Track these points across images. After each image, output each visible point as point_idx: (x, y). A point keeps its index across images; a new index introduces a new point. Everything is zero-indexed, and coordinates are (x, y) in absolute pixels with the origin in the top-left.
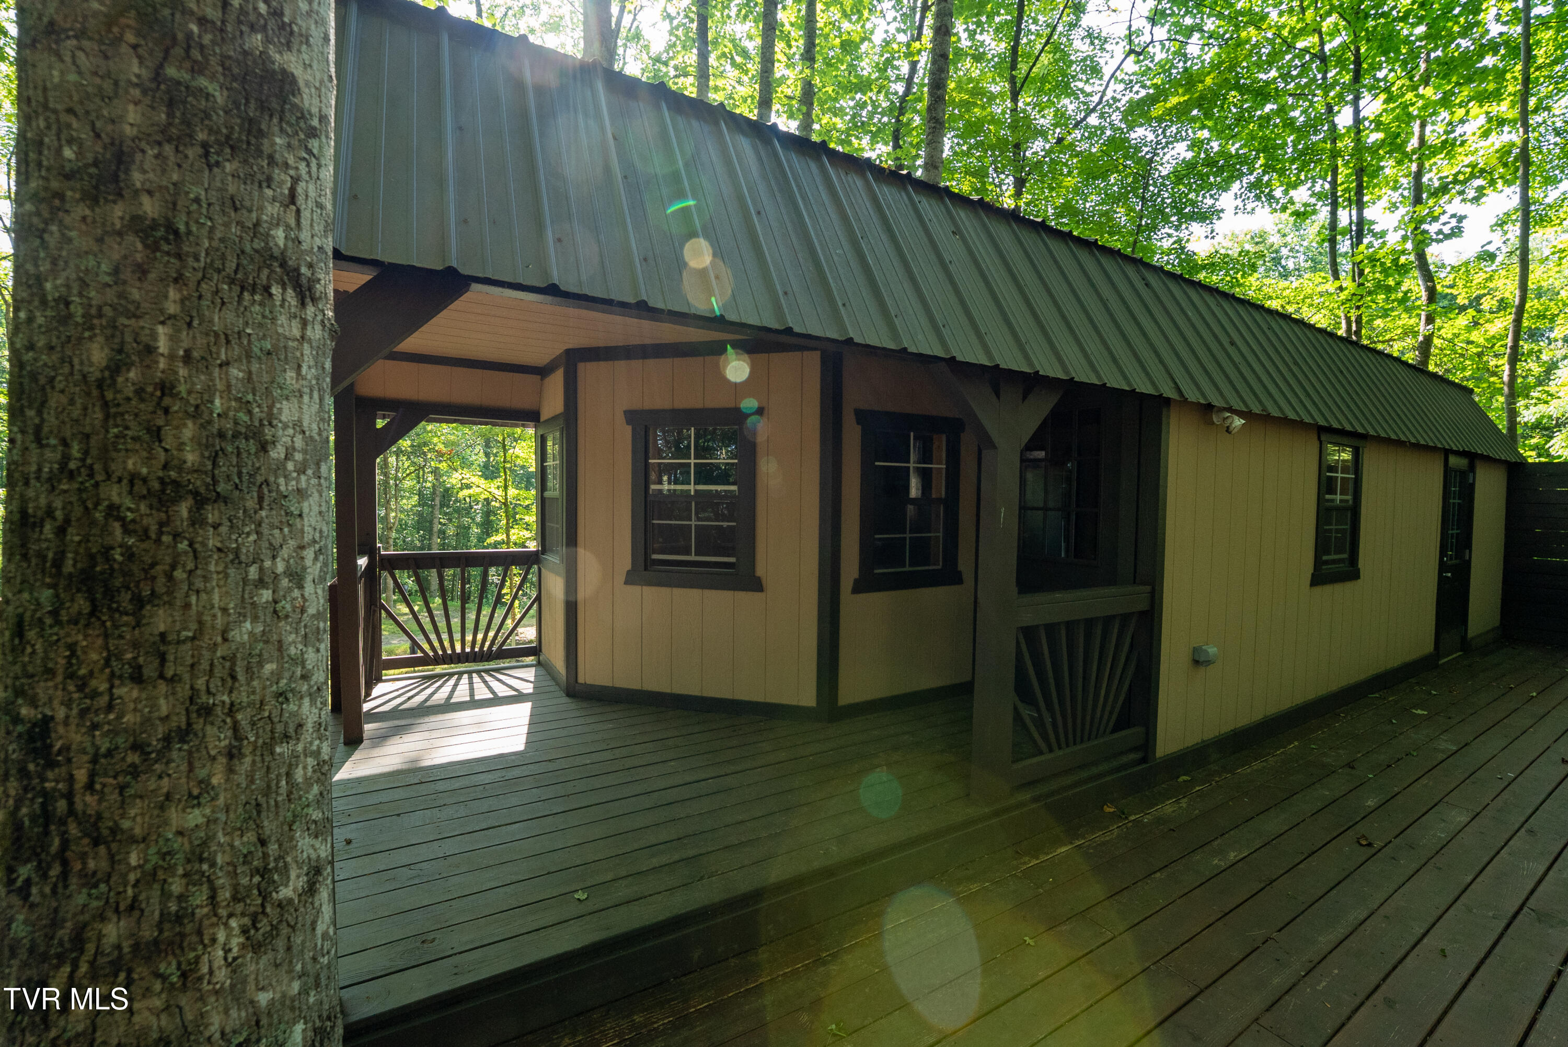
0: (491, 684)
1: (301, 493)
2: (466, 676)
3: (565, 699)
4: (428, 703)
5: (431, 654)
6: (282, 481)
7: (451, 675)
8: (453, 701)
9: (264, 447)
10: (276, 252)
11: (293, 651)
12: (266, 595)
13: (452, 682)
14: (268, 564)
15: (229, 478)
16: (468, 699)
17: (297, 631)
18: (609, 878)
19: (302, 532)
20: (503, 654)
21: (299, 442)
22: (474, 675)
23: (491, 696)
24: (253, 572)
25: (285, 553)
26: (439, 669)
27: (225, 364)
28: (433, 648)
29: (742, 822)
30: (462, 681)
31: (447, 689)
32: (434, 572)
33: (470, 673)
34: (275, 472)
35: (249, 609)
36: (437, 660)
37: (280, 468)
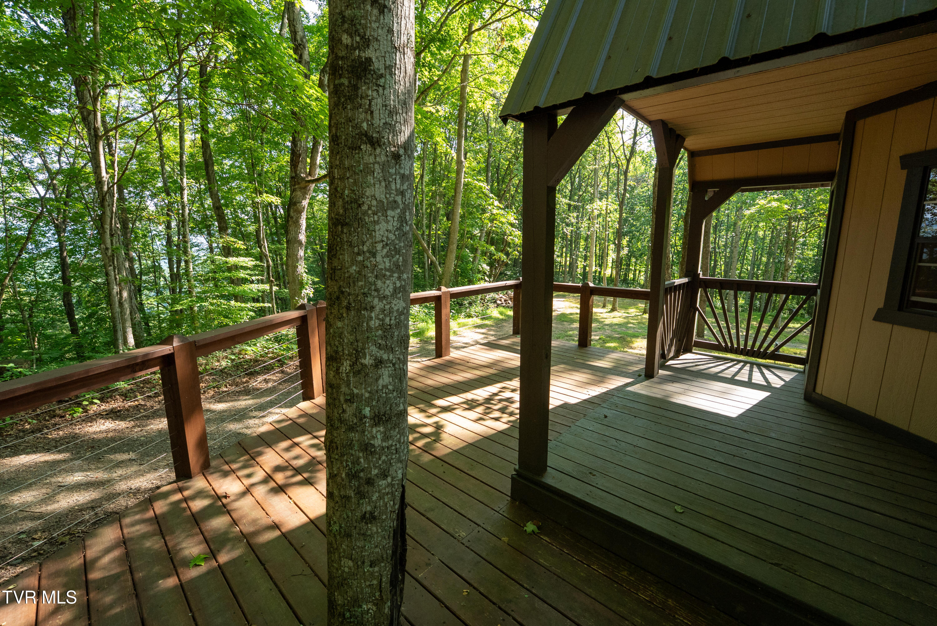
0: (768, 376)
1: (376, 223)
2: (748, 365)
3: (803, 401)
4: (720, 375)
5: (723, 344)
6: (366, 218)
7: (739, 361)
8: (736, 378)
9: (360, 206)
10: (363, 132)
11: (370, 279)
12: (360, 258)
13: (739, 366)
14: (361, 247)
15: (349, 217)
16: (747, 380)
17: (372, 273)
18: (707, 513)
19: (375, 236)
20: (775, 356)
21: (374, 203)
22: (755, 366)
23: (765, 384)
24: (356, 250)
25: (368, 244)
26: (729, 356)
27: (348, 178)
28: (725, 341)
29: (873, 562)
30: (745, 368)
31: (734, 369)
32: (732, 292)
33: (752, 364)
34: (364, 214)
35: (354, 262)
36: (727, 350)
37: (365, 213)
